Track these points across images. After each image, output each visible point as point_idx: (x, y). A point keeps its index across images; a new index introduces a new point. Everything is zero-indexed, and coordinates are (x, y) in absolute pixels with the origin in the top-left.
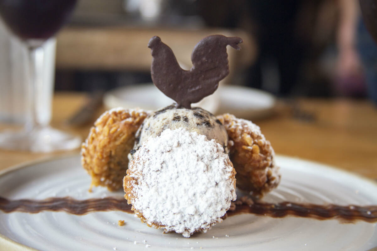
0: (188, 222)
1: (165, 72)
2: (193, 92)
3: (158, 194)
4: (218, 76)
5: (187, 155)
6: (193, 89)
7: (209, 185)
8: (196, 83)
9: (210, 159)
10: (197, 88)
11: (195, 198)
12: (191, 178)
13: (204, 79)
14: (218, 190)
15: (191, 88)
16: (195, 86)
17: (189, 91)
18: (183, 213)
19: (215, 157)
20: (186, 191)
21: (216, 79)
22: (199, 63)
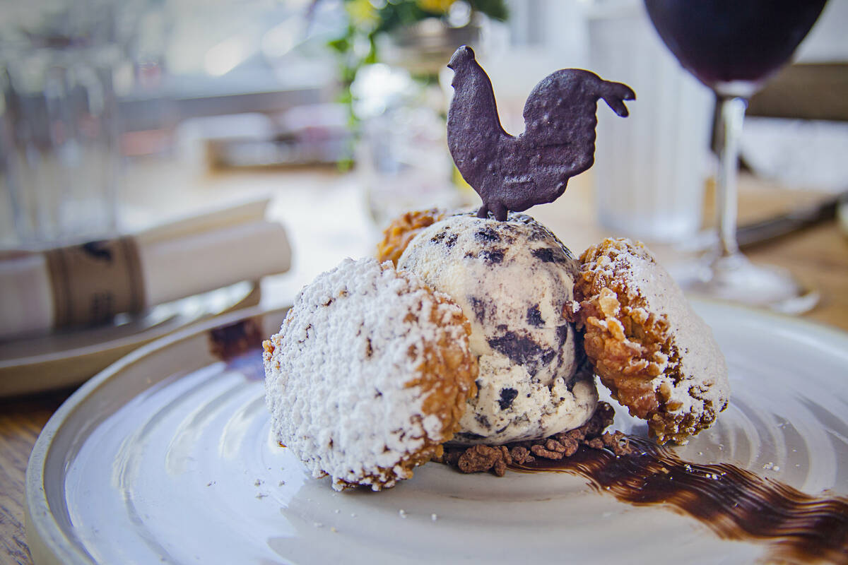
0: (324, 459)
1: (467, 127)
2: (512, 186)
3: (285, 390)
4: (569, 164)
5: (344, 319)
6: (515, 180)
7: (361, 394)
8: (523, 168)
9: (388, 335)
10: (523, 179)
11: (337, 413)
12: (337, 370)
13: (539, 164)
14: (377, 406)
15: (512, 175)
16: (520, 175)
17: (507, 181)
18: (315, 439)
19: (398, 332)
20: (324, 394)
21: (563, 170)
22: (535, 124)
